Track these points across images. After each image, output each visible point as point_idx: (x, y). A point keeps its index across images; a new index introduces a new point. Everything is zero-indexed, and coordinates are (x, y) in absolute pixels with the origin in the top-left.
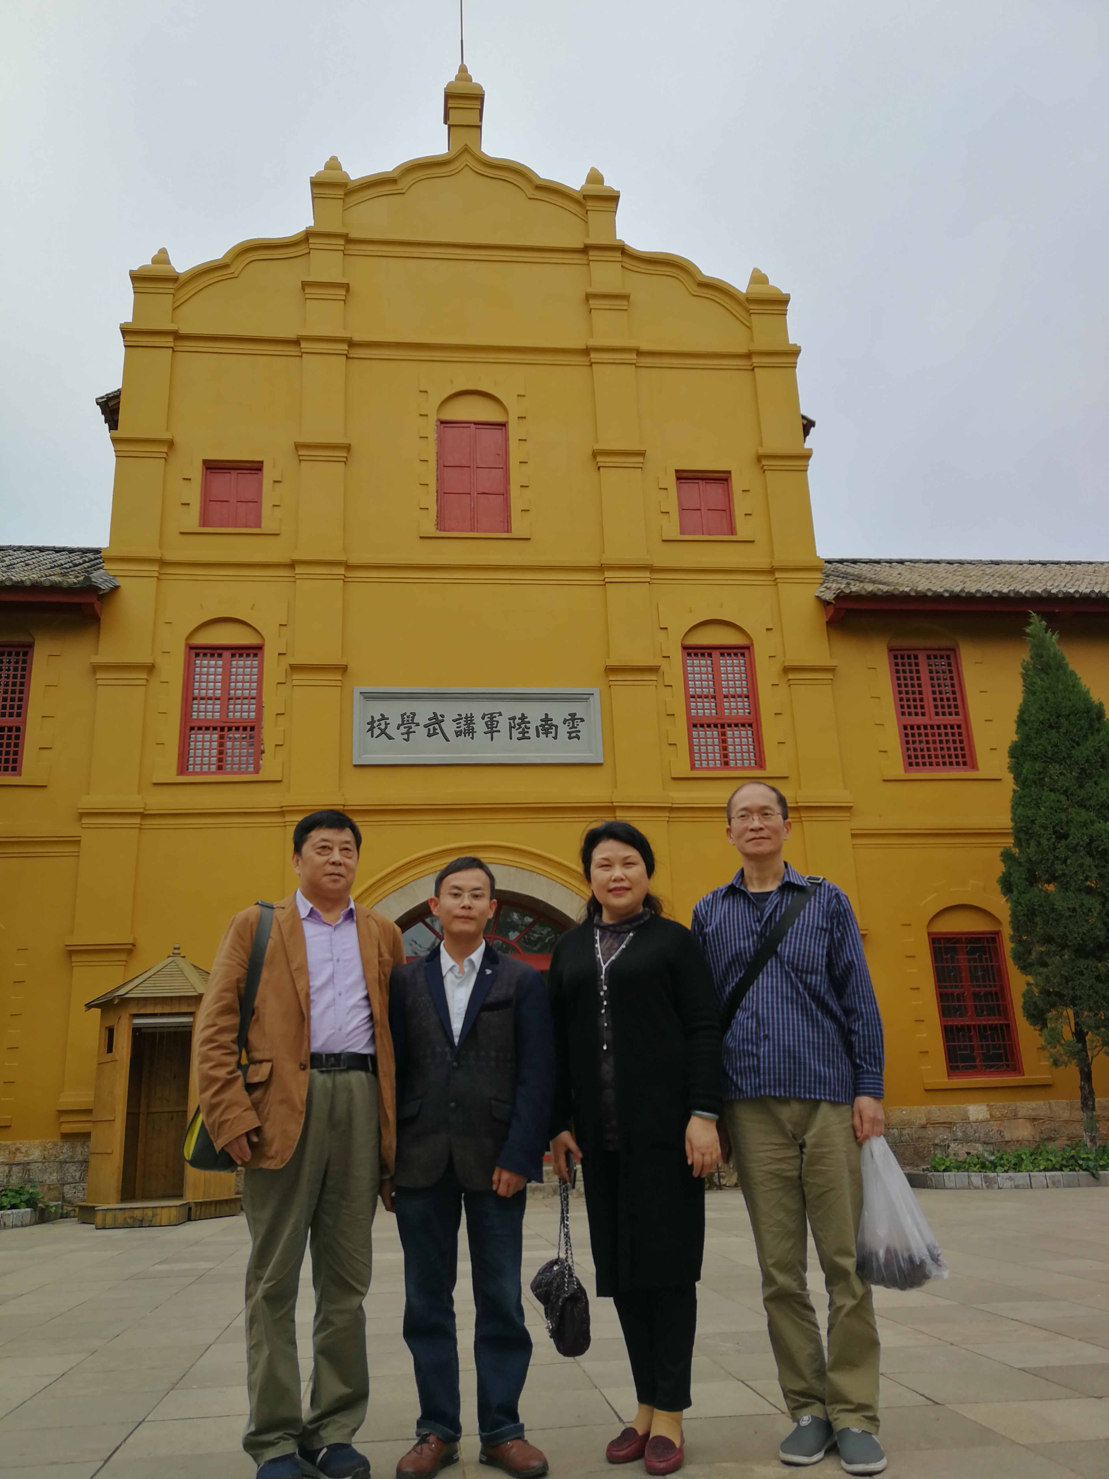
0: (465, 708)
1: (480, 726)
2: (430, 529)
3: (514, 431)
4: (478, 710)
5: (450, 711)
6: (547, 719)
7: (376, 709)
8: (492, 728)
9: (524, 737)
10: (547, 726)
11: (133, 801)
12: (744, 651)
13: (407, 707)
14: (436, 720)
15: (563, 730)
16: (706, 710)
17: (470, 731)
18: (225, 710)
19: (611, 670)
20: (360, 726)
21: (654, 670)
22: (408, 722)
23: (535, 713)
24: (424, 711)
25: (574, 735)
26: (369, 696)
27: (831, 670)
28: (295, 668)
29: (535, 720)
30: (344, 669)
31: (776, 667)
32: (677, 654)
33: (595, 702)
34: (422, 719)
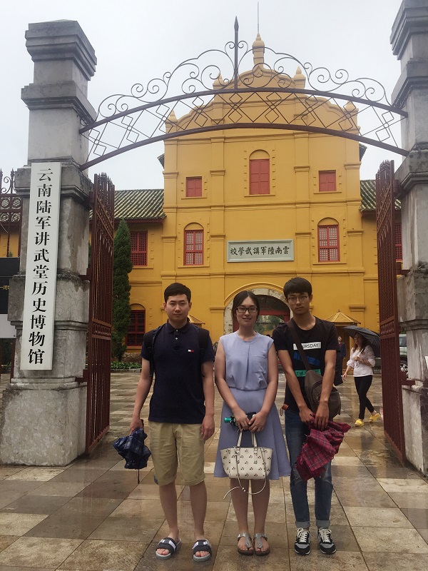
0: (256, 246)
1: (260, 250)
2: (248, 194)
3: (271, 162)
4: (260, 246)
5: (253, 247)
6: (279, 248)
7: (233, 247)
8: (264, 251)
9: (272, 253)
10: (279, 250)
11: (173, 272)
12: (336, 226)
13: (241, 246)
14: (249, 249)
15: (283, 251)
16: (324, 244)
17: (258, 252)
18: (195, 248)
19: (297, 234)
20: (228, 251)
21: (310, 234)
22: (241, 250)
23: (275, 247)
24: (245, 247)
25: (286, 253)
26: (230, 243)
27: (362, 232)
28: (212, 236)
29: (275, 249)
30: (224, 236)
31: (345, 231)
32: (316, 228)
33: (292, 243)
34: (245, 249)
